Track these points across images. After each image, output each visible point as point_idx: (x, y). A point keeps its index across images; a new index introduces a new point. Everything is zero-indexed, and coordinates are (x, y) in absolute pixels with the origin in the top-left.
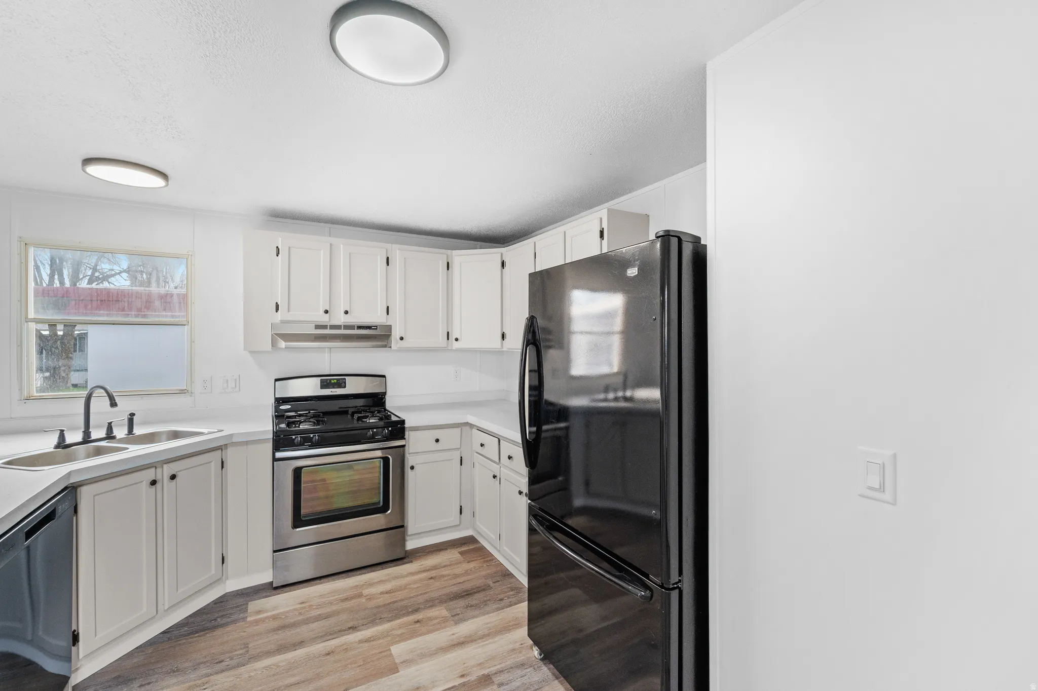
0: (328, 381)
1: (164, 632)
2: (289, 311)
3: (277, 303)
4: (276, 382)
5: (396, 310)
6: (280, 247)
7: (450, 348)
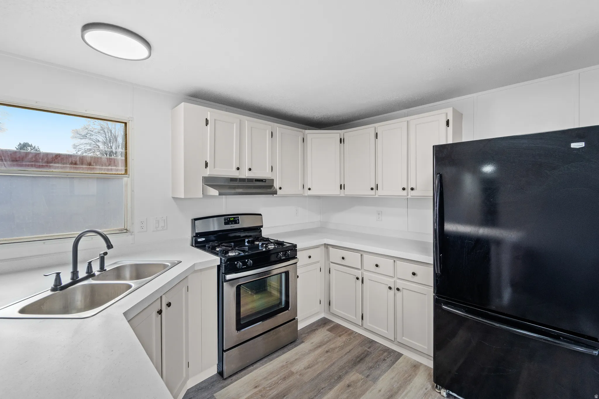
0: (228, 219)
2: (214, 168)
3: (206, 161)
4: (195, 221)
5: (277, 168)
6: (209, 119)
7: (304, 195)
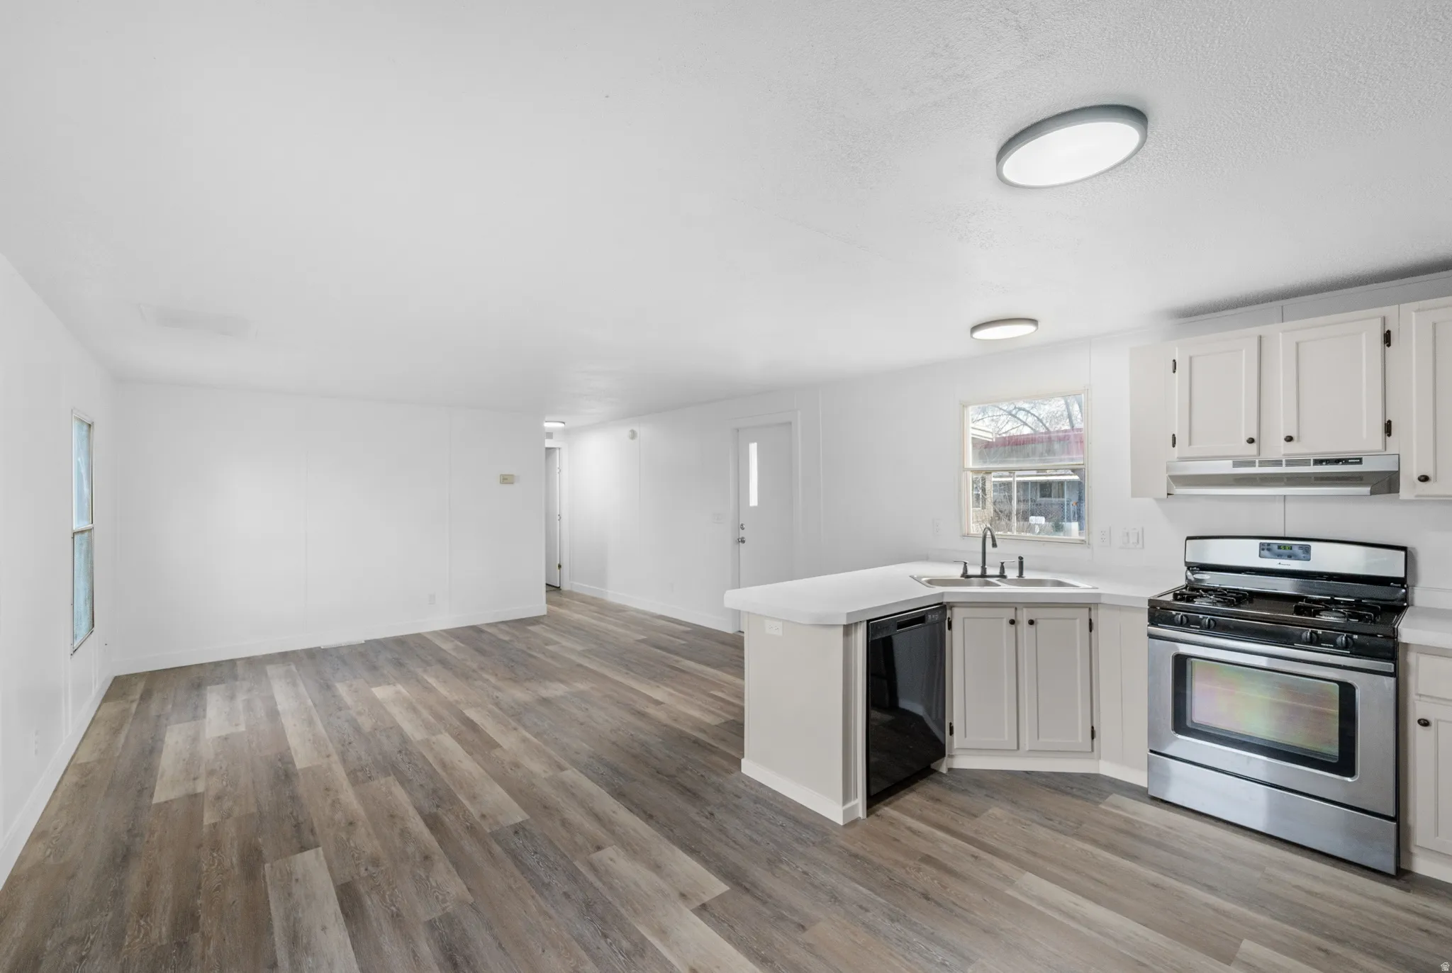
1: (1027, 772)
2: (1190, 445)
3: (1173, 435)
4: (1188, 541)
5: (1407, 426)
6: (1177, 361)
